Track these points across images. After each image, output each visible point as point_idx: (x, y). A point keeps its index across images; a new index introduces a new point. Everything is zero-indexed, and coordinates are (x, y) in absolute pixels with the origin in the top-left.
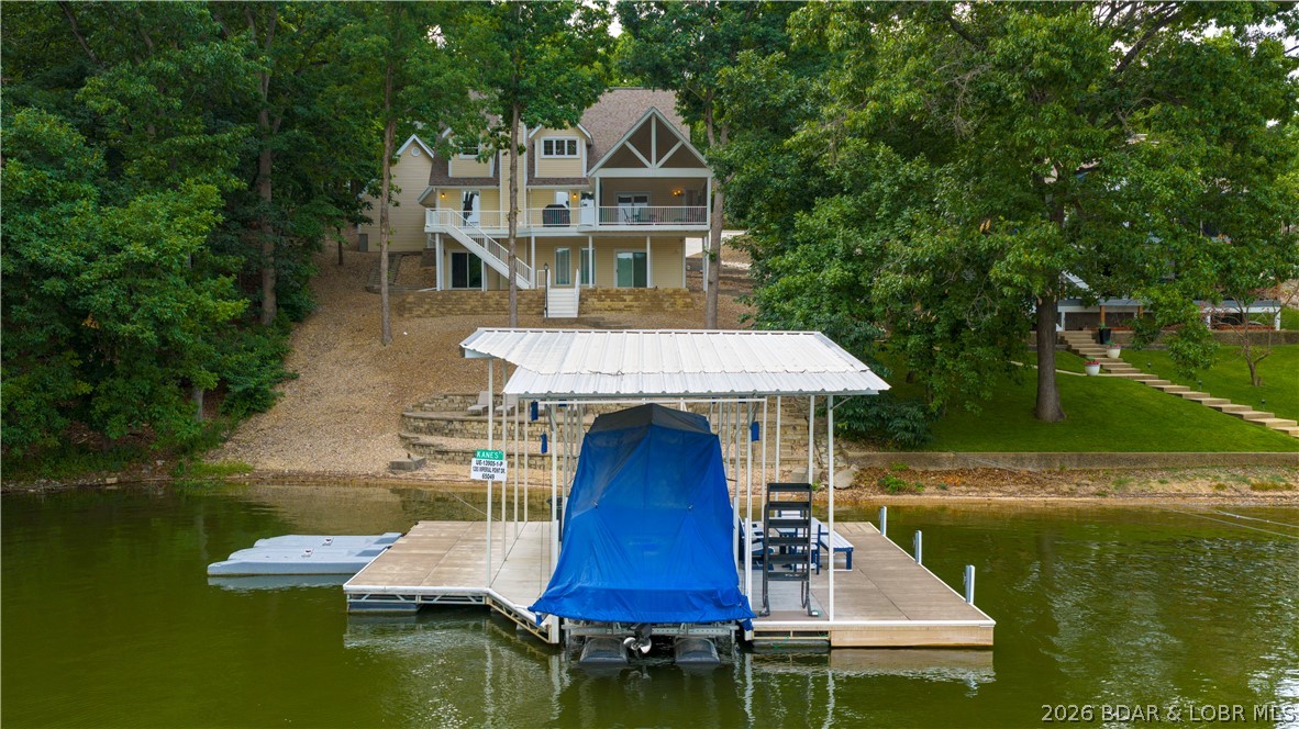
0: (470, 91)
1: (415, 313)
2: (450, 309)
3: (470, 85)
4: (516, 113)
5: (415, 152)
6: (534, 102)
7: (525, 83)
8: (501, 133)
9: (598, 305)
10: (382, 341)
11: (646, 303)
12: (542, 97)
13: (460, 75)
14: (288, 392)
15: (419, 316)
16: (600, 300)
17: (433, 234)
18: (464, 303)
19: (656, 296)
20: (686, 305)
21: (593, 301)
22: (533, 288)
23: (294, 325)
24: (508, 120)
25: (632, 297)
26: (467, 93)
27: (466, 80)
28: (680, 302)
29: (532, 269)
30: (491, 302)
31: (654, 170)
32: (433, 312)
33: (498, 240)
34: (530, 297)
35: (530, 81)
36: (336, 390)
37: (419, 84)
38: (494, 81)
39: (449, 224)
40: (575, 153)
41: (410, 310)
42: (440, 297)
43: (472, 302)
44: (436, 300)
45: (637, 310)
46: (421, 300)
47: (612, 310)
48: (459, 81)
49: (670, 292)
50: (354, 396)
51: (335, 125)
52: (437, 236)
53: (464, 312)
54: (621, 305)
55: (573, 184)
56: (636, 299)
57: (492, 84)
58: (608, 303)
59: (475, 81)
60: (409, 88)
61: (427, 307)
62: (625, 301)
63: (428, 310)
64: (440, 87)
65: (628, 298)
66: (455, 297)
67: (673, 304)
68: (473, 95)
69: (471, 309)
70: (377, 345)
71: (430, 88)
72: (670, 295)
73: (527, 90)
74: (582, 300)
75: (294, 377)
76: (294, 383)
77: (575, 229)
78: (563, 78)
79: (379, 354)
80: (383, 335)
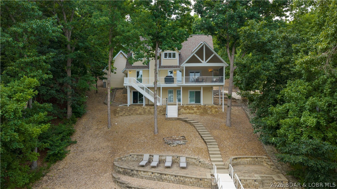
0: (141, 37)
1: (120, 114)
2: (132, 113)
3: (141, 35)
4: (157, 45)
5: (121, 56)
6: (165, 41)
7: (162, 34)
8: (151, 52)
9: (184, 111)
10: (108, 126)
11: (202, 111)
12: (168, 39)
13: (137, 31)
14: (72, 150)
15: (121, 116)
16: (185, 110)
17: (127, 86)
18: (137, 111)
19: (205, 108)
20: (216, 112)
21: (182, 110)
22: (161, 105)
23: (77, 119)
24: (154, 48)
25: (196, 109)
26: (139, 38)
27: (139, 34)
28: (214, 110)
29: (161, 98)
30: (147, 110)
31: (204, 64)
32: (126, 114)
33: (148, 88)
34: (160, 109)
35: (164, 33)
36: (90, 150)
37: (121, 35)
38: (150, 33)
39: (132, 83)
40: (175, 57)
41: (118, 113)
42: (129, 109)
43: (140, 111)
44: (127, 110)
45: (198, 113)
46: (122, 110)
47: (189, 113)
48: (137, 34)
49: (210, 106)
50: (96, 153)
51: (93, 49)
52: (128, 87)
53: (137, 114)
54: (192, 111)
55: (174, 68)
56: (198, 109)
57: (149, 34)
58: (188, 111)
59: (143, 34)
60: (117, 37)
61: (124, 112)
62: (194, 110)
63: (125, 113)
64: (129, 36)
65: (195, 109)
66: (134, 109)
67: (211, 111)
68: (142, 39)
69: (139, 113)
70: (106, 129)
71: (125, 37)
72: (210, 108)
73: (162, 37)
74: (179, 110)
75: (75, 142)
76: (74, 145)
77: (176, 84)
78: (176, 32)
79: (107, 132)
80: (108, 124)
